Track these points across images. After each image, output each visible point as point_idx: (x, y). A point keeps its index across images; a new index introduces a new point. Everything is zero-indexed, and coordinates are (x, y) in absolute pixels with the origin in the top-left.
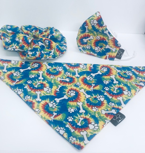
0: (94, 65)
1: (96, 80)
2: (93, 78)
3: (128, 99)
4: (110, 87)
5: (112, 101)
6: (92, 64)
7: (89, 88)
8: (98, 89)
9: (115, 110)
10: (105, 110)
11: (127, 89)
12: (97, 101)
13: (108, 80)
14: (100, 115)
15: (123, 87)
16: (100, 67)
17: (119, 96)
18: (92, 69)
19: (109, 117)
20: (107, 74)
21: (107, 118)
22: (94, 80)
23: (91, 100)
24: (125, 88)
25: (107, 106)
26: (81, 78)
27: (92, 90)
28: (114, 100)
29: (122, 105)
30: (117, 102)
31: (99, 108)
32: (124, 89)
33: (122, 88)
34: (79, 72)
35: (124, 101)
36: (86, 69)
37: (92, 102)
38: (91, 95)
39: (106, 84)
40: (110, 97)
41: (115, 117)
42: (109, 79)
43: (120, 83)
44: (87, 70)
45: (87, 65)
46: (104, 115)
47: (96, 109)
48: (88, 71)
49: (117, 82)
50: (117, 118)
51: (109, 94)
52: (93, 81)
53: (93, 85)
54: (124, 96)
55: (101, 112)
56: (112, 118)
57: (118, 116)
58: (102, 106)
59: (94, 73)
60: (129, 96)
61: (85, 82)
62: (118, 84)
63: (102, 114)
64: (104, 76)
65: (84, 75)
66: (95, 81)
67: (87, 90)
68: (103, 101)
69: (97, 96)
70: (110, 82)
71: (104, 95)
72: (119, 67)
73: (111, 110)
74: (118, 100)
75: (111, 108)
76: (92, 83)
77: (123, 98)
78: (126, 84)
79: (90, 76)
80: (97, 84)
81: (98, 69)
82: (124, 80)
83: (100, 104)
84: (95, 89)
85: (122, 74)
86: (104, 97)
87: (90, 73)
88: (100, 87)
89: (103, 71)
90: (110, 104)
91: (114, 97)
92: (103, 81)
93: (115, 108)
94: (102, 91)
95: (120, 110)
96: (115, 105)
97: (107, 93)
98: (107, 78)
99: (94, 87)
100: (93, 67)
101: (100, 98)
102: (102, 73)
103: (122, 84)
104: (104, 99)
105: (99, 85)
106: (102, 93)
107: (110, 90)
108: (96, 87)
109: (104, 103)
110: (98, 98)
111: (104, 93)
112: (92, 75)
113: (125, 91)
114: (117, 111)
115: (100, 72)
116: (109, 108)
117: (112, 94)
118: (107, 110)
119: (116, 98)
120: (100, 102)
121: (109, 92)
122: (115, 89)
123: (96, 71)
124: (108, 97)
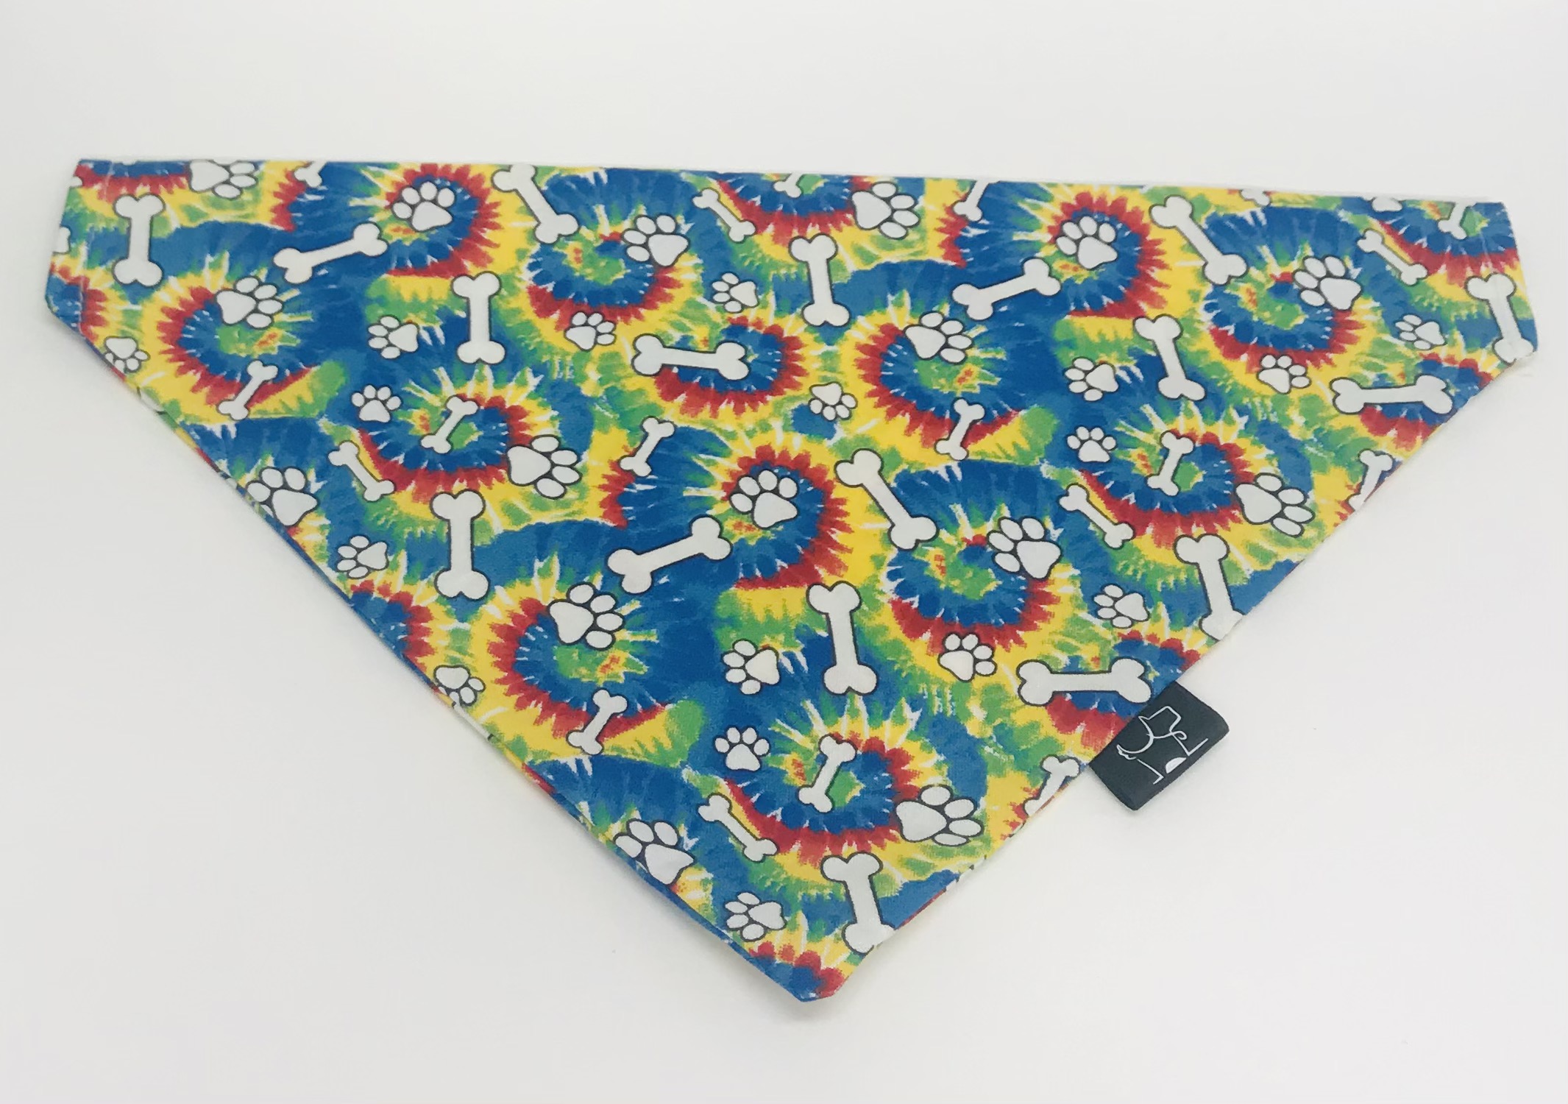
0: (990, 188)
1: (1001, 355)
2: (974, 333)
3: (1269, 567)
4: (1122, 426)
5: (1130, 572)
6: (973, 184)
7: (932, 439)
8: (1012, 452)
9: (1141, 669)
10: (1058, 662)
11: (1273, 468)
12: (989, 581)
13: (1113, 358)
14: (1007, 713)
16: (1046, 213)
17: (1197, 530)
18: (974, 232)
19: (1080, 729)
20: (1106, 300)
21: (1061, 737)
22: (976, 361)
23: (934, 570)
24: (1258, 457)
25: (1076, 621)
26: (864, 340)
27: (948, 469)
28: (1146, 565)
29: (1209, 612)
30: (1171, 580)
31: (999, 649)
32: (1245, 464)
33: (1232, 451)
34: (842, 278)
35: (1232, 583)
36: (913, 236)
37: (943, 586)
38: (942, 516)
39: (1092, 396)
40: (1116, 534)
41: (1130, 735)
42: (1120, 351)
43: (1214, 402)
44: (918, 247)
45: (929, 187)
46: (1043, 716)
47: (976, 661)
48: (930, 264)
49: (1196, 392)
50: (1152, 737)
51: (1109, 504)
52: (969, 373)
53: (969, 413)
54: (1236, 533)
55: (1017, 683)
56: (1103, 738)
57: (1160, 726)
58: (1030, 626)
59: (982, 283)
60: (1281, 538)
61: (895, 381)
62: (1197, 403)
63: (1020, 703)
64: (1080, 312)
65: (891, 309)
66: (994, 366)
67: (911, 465)
68: (1045, 580)
69: (990, 525)
70: (1127, 379)
71: (1061, 516)
72: (1240, 214)
73: (1108, 664)
74: (1180, 565)
75: (1113, 644)
76: (959, 395)
77: (1231, 548)
78: (1273, 418)
79: (946, 310)
80: (1006, 406)
81: (1027, 242)
82: (1263, 376)
83: (1017, 610)
84: (981, 453)
85: (1255, 302)
86: (1060, 531)
87: (946, 279)
88: (1031, 433)
89: (1073, 265)
90: (1102, 607)
91: (1150, 530)
92: (1066, 370)
93: (1146, 643)
94: (1045, 476)
95: (1184, 669)
96: (1150, 610)
97: (1088, 487)
98: (1107, 338)
99: (976, 431)
100: (983, 217)
101: (1016, 542)
102: (1063, 280)
103: (1234, 413)
104: (1054, 552)
105: (1023, 413)
106: (1042, 492)
107: (1121, 457)
108: (991, 433)
109: (1049, 599)
110: (1000, 551)
111: (1064, 488)
112: (966, 307)
113: (1257, 485)
114: (1156, 678)
115: (1046, 268)
116: (1090, 641)
117: (1133, 501)
118: (1068, 663)
119: (1163, 548)
120: (1021, 583)
121: (1112, 483)
122: (1165, 452)
123: (1011, 261)
124: (1091, 527)
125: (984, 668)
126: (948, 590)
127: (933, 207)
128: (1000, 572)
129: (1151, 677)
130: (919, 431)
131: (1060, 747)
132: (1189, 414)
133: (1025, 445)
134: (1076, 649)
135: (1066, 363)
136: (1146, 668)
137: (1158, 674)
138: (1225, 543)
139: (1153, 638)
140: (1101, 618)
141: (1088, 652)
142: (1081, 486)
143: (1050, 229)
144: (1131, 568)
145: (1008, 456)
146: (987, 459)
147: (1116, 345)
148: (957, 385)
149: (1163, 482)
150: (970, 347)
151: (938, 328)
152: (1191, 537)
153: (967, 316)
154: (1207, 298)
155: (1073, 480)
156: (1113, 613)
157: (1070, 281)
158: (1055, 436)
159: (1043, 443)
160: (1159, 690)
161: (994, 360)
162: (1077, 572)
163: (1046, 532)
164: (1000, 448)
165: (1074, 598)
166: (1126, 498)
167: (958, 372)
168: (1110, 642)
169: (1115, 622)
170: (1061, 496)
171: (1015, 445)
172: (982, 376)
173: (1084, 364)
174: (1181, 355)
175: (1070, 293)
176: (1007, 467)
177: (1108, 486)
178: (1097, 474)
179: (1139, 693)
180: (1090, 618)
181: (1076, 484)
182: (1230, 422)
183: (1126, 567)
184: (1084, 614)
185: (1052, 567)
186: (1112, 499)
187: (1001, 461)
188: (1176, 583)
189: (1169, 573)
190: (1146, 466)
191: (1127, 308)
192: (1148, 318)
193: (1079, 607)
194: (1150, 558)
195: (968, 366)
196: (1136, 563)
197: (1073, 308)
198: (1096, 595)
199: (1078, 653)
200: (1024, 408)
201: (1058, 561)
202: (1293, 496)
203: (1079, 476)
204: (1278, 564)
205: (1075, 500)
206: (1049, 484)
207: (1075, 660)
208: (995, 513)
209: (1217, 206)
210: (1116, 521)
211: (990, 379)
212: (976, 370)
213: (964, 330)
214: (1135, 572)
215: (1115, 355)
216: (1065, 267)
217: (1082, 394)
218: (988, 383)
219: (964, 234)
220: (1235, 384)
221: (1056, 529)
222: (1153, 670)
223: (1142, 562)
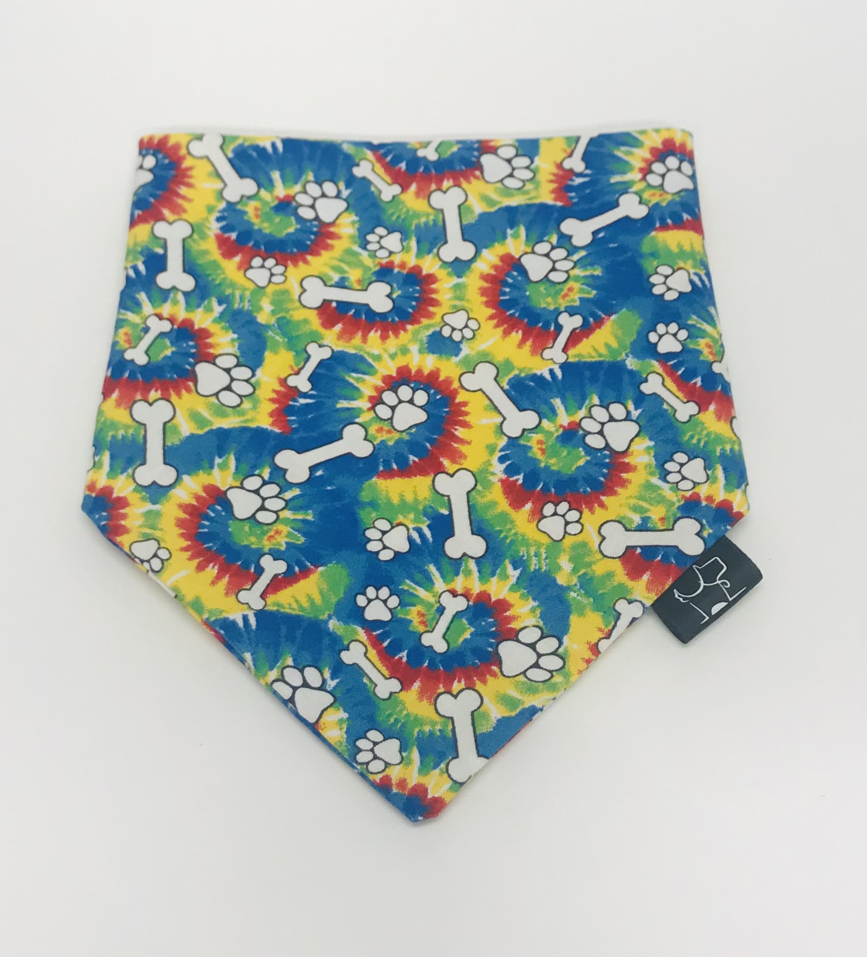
0: (592, 142)
1: (598, 272)
2: (576, 257)
4: (693, 320)
5: (694, 441)
6: (578, 139)
7: (539, 348)
8: (603, 351)
9: (697, 527)
10: (631, 521)
12: (579, 458)
13: (689, 265)
14: (589, 565)
16: (637, 157)
18: (578, 181)
19: (646, 577)
20: (685, 218)
21: (630, 584)
22: (577, 279)
23: (536, 453)
25: (649, 486)
26: (487, 270)
27: (551, 372)
28: (708, 434)
30: (728, 447)
31: (586, 512)
34: (469, 219)
36: (529, 186)
37: (542, 465)
38: (544, 409)
39: (671, 296)
40: (684, 411)
41: (686, 582)
44: (533, 194)
45: (543, 147)
46: (617, 567)
47: (567, 523)
48: (543, 206)
50: (702, 584)
51: (680, 387)
52: (570, 289)
53: (570, 323)
55: (598, 540)
56: (663, 585)
57: (709, 575)
58: (611, 492)
59: (584, 216)
61: (511, 303)
63: (599, 556)
64: (665, 227)
65: (509, 240)
66: (591, 283)
67: (521, 370)
68: (625, 453)
69: (583, 413)
70: (699, 283)
71: (641, 399)
73: (672, 522)
74: (734, 437)
75: (677, 504)
76: (562, 309)
79: (554, 239)
80: (600, 313)
81: (622, 182)
83: (602, 479)
84: (579, 355)
86: (639, 411)
87: (555, 216)
88: (619, 333)
89: (658, 192)
90: (671, 472)
91: (712, 407)
92: (650, 276)
93: (704, 503)
94: (629, 367)
95: (732, 525)
96: (709, 472)
97: (664, 374)
98: (685, 248)
99: (575, 338)
100: (587, 168)
101: (603, 424)
102: (650, 205)
104: (634, 428)
105: (613, 317)
106: (626, 378)
107: (691, 346)
108: (587, 338)
109: (628, 468)
110: (590, 433)
111: (644, 376)
112: (571, 237)
114: (709, 535)
115: (637, 199)
116: (659, 503)
117: (699, 384)
118: (640, 522)
119: (722, 422)
120: (605, 456)
121: (683, 369)
123: (607, 198)
124: (665, 406)
125: (574, 528)
126: (547, 468)
127: (545, 164)
128: (589, 450)
129: (705, 534)
130: (529, 343)
131: (629, 591)
133: (615, 344)
134: (647, 510)
135: (651, 270)
136: (702, 526)
137: (711, 531)
139: (710, 499)
140: (668, 482)
141: (656, 513)
142: (658, 373)
143: (641, 170)
144: (696, 437)
145: (600, 355)
146: (583, 360)
147: (692, 255)
148: (561, 301)
150: (573, 268)
151: (547, 255)
153: (571, 243)
155: (653, 369)
156: (678, 477)
157: (657, 205)
158: (639, 334)
159: (628, 340)
160: (709, 545)
161: (592, 276)
162: (652, 443)
163: (628, 413)
164: (595, 349)
165: (647, 466)
166: (694, 381)
167: (562, 290)
168: (674, 504)
169: (681, 485)
170: (641, 383)
172: (581, 291)
173: (665, 270)
175: (656, 214)
176: (599, 364)
177: (680, 372)
178: (672, 363)
179: (694, 547)
180: (660, 483)
181: (654, 372)
183: (692, 437)
184: (655, 480)
185: (632, 441)
186: (682, 382)
187: (594, 360)
188: (732, 450)
189: (727, 443)
190: (711, 353)
193: (652, 474)
194: (710, 430)
195: (571, 283)
196: (699, 434)
197: (658, 225)
198: (666, 462)
199: (648, 514)
200: (615, 313)
201: (637, 436)
203: (656, 365)
205: (653, 385)
206: (632, 373)
207: (645, 520)
208: (587, 402)
210: (684, 400)
211: (588, 293)
212: (576, 286)
213: (568, 255)
214: (699, 440)
215: (690, 262)
216: (653, 195)
217: (662, 295)
218: (586, 296)
219: (570, 183)
221: (636, 409)
222: (707, 527)
223: (705, 432)
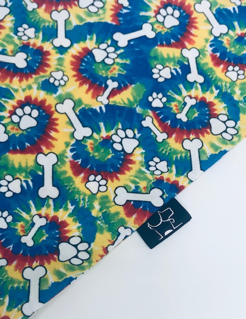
1: (128, 62)
2: (119, 52)
3: (217, 153)
4: (170, 93)
5: (164, 152)
7: (96, 96)
8: (126, 102)
9: (161, 193)
10: (130, 188)
11: (225, 112)
12: (109, 154)
13: (171, 65)
14: (108, 208)
15: (216, 101)
16: (154, 5)
17: (192, 137)
18: (125, 11)
19: (134, 216)
20: (172, 41)
21: (127, 219)
22: (118, 64)
23: (89, 148)
24: (220, 107)
25: (140, 172)
26: (75, 53)
27: (101, 108)
28: (171, 149)
29: (192, 170)
30: (179, 156)
31: (109, 181)
32: (215, 110)
33: (211, 104)
34: (70, 28)
35: (202, 159)
36: (101, 12)
37: (91, 155)
38: (95, 127)
39: (161, 80)
40: (161, 137)
41: (153, 219)
42: (174, 62)
43: (207, 84)
44: (102, 16)
46: (121, 210)
47: (100, 185)
48: (106, 23)
49: (201, 79)
50: (161, 221)
51: (160, 125)
52: (114, 69)
53: (112, 85)
54: (207, 138)
55: (113, 196)
56: (143, 220)
57: (165, 216)
58: (123, 173)
59: (125, 32)
60: (224, 141)
61: (85, 71)
62: (200, 84)
63: (113, 204)
64: (162, 45)
65: (88, 41)
66: (124, 66)
67: (86, 105)
68: (131, 154)
69: (113, 132)
70: (175, 74)
71: (141, 129)
72: (229, 8)
73: (149, 190)
74: (183, 150)
75: (153, 181)
76: (109, 77)
77: (204, 144)
78: (229, 91)
79: (109, 42)
80: (127, 83)
81: (145, 16)
82: (228, 74)
83: (119, 166)
84: (115, 102)
85: (229, 44)
86: (140, 135)
87: (111, 30)
88: (135, 95)
89: (161, 26)
90: (151, 166)
91: (174, 136)
92: (152, 69)
93: (165, 181)
94: (138, 112)
95: (178, 193)
96: (169, 168)
97: (153, 117)
98: (170, 56)
99: (114, 93)
100: (129, 5)
101: (122, 139)
102: (157, 32)
103: (214, 89)
104: (136, 143)
105: (133, 86)
106: (135, 117)
107: (168, 105)
108: (119, 94)
109: (132, 162)
110: (115, 142)
111: (144, 117)
112: (117, 42)
113: (218, 119)
114: (166, 197)
115: (151, 27)
116: (144, 180)
117: (169, 123)
118: (134, 189)
119: (178, 143)
120: (122, 155)
121: (162, 116)
122: (185, 104)
123: (137, 24)
124: (152, 134)
125: (103, 189)
126: (93, 157)
127: (110, 0)
128: (114, 150)
129: (164, 197)
130: (91, 91)
131: (126, 223)
132: (197, 88)
133: (132, 99)
134: (138, 183)
135: (153, 66)
136: (163, 193)
137: (167, 195)
138: (202, 142)
139: (168, 179)
140: (149, 170)
141: (143, 184)
142: (151, 117)
143: (155, 11)
144: (165, 150)
145: (125, 104)
146: (116, 104)
147: (173, 59)
148: (109, 73)
149: (182, 117)
150: (117, 58)
151: (105, 50)
152: (189, 139)
153: (117, 45)
154: (211, 41)
155: (148, 114)
156: (155, 169)
157: (160, 33)
158: (143, 96)
159: (138, 99)
160: (166, 202)
161: (125, 64)
162: (144, 151)
163: (135, 135)
164: (122, 100)
165: (141, 162)
166: (167, 122)
167: (110, 68)
168: (151, 181)
169: (155, 173)
170: (142, 120)
171: (128, 99)
172: (119, 70)
173: (160, 67)
174: (198, 64)
175: (159, 38)
176: (123, 108)
177: (161, 117)
178: (157, 112)
179: (158, 202)
180: (145, 170)
181: (149, 116)
182: (212, 92)
183: (163, 150)
184: (144, 169)
185: (135, 149)
186: (162, 122)
187: (121, 105)
188: (181, 157)
189: (179, 153)
190: (177, 109)
191: (180, 45)
192: (187, 49)
193: (142, 166)
194: (172, 147)
195: (115, 66)
196: (167, 149)
197: (159, 44)
198: (150, 161)
199: (139, 185)
200: (134, 84)
201: (137, 146)
202: (231, 123)
203: (150, 112)
204: (221, 151)
205: (147, 123)
206: (138, 114)
207: (137, 187)
208: (116, 127)
209: (220, 5)
210: (162, 132)
211: (123, 72)
212: (117, 67)
213: (115, 51)
214: (166, 152)
215: (172, 63)
216: (159, 27)
217: (157, 79)
218: (121, 73)
219: (121, 12)
220: (217, 77)
221: (138, 134)
222: (166, 193)
223: (169, 148)
